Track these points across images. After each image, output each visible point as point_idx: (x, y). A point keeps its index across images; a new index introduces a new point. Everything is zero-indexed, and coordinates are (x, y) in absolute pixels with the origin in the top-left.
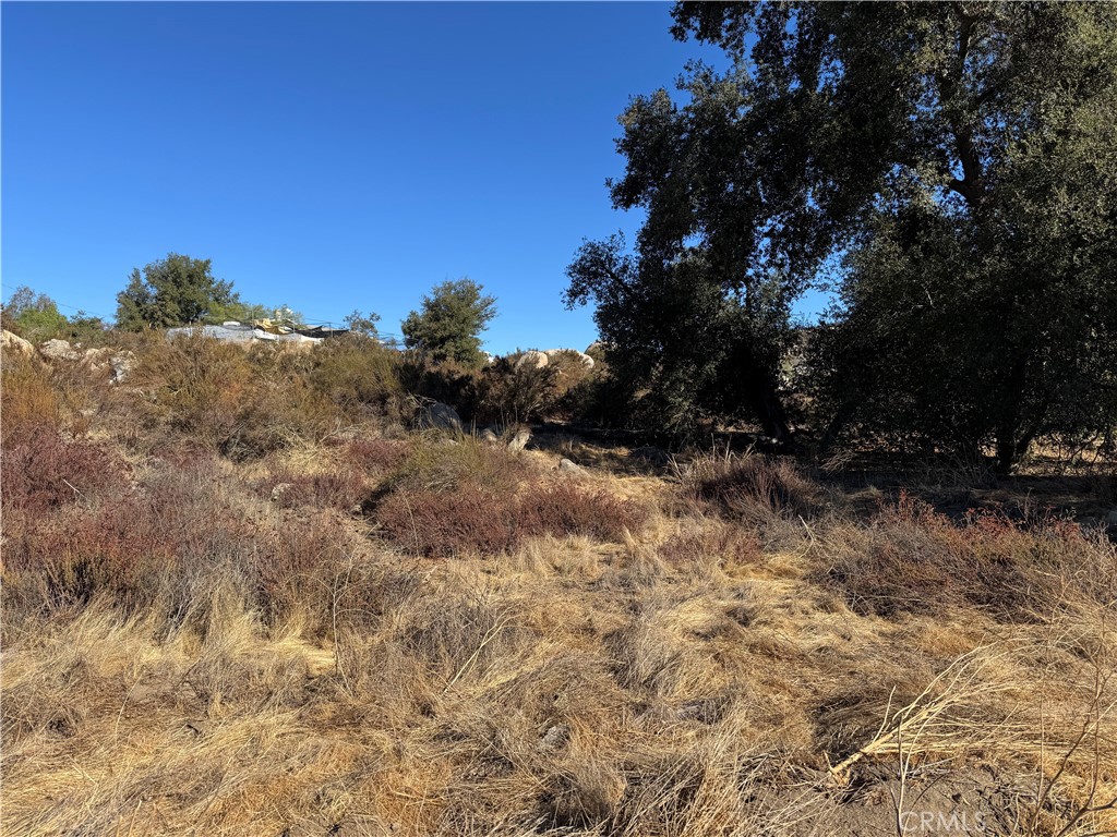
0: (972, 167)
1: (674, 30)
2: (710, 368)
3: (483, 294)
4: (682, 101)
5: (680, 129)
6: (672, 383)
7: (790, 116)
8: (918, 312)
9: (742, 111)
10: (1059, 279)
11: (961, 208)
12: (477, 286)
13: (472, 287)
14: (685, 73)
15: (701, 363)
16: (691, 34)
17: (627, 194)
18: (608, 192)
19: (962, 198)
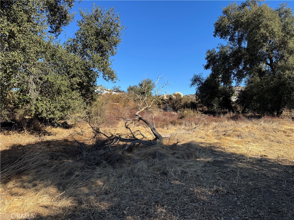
0: (271, 61)
1: (214, 35)
2: (221, 99)
3: (152, 82)
4: (217, 51)
5: (217, 56)
6: (214, 101)
7: (239, 54)
8: (262, 89)
9: (229, 52)
10: (287, 84)
11: (269, 68)
12: (151, 80)
13: (150, 80)
14: (218, 45)
15: (219, 98)
16: (217, 36)
17: (207, 67)
18: (203, 67)
19: (269, 67)
